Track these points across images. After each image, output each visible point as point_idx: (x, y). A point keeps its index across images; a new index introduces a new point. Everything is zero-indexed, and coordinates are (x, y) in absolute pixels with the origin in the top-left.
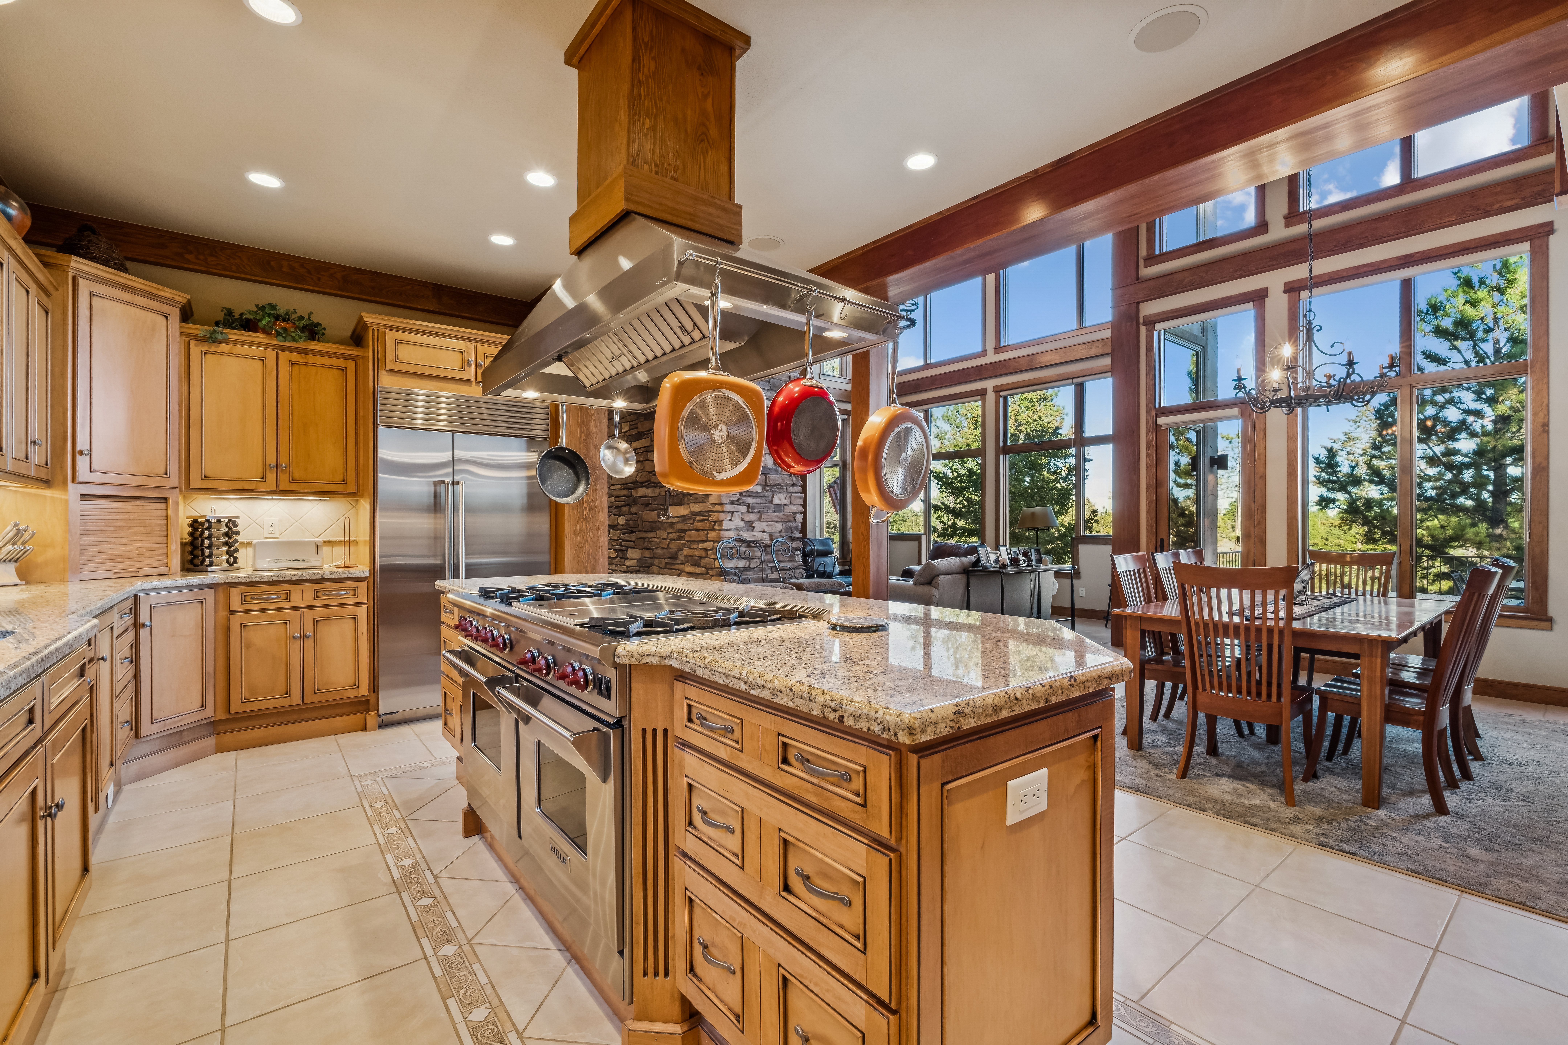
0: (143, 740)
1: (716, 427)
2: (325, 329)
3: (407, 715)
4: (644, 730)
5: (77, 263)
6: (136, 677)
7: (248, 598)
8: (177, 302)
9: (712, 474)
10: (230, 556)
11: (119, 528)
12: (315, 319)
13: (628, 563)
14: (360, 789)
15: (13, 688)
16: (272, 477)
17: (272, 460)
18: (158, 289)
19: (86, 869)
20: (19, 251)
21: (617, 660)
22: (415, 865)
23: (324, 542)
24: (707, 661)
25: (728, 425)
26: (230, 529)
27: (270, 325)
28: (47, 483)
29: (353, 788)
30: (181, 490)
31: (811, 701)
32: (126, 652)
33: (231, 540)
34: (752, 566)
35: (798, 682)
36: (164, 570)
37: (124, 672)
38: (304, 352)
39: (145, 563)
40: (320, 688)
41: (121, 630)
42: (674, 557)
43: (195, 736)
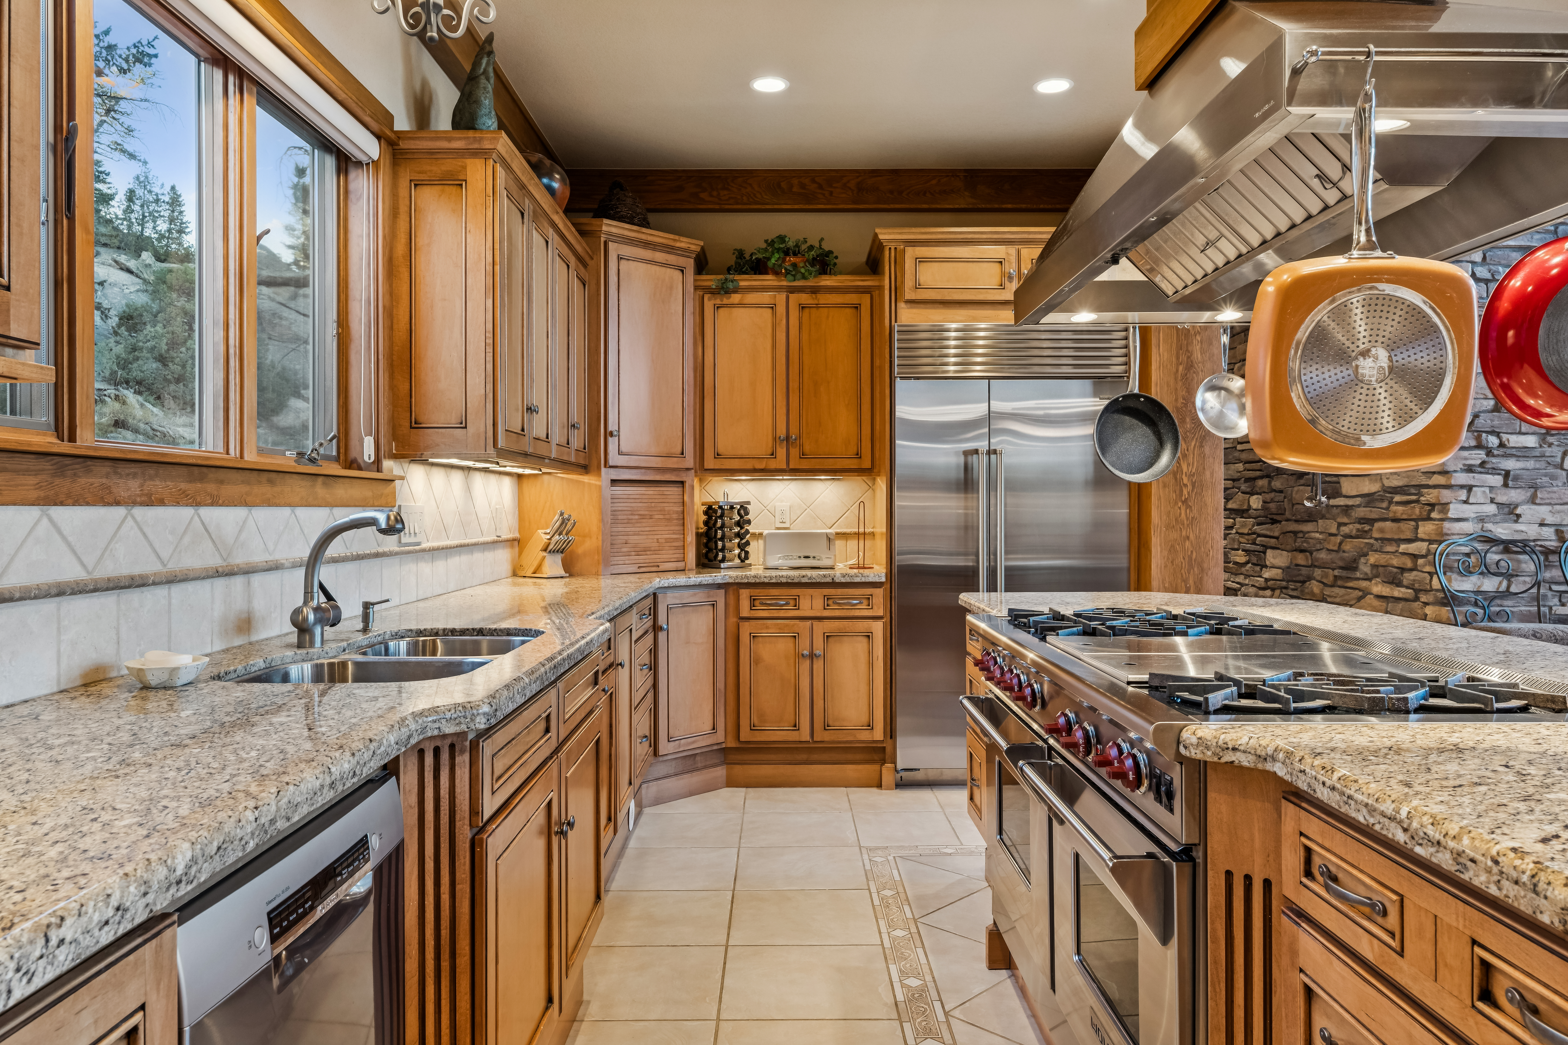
0: (661, 759)
1: (1365, 354)
2: (836, 257)
3: (932, 775)
4: (1229, 874)
5: (609, 227)
6: (655, 686)
7: (757, 603)
8: (691, 251)
9: (1358, 439)
10: (742, 550)
11: (643, 517)
12: (826, 247)
13: (1267, 574)
14: (868, 867)
15: (528, 695)
16: (781, 452)
17: (782, 432)
18: (675, 240)
19: (598, 897)
20: (561, 226)
21: (1182, 750)
22: (923, 989)
23: (837, 534)
24: (1336, 776)
25: (1391, 347)
26: (741, 517)
27: (780, 262)
28: (585, 468)
29: (861, 864)
30: (696, 472)
31: (1537, 893)
32: (646, 658)
33: (743, 531)
34: (1513, 589)
35: (1514, 850)
36: (681, 565)
37: (642, 680)
38: (815, 291)
39: (665, 556)
40: (831, 723)
41: (640, 632)
42: (1351, 566)
43: (708, 763)
